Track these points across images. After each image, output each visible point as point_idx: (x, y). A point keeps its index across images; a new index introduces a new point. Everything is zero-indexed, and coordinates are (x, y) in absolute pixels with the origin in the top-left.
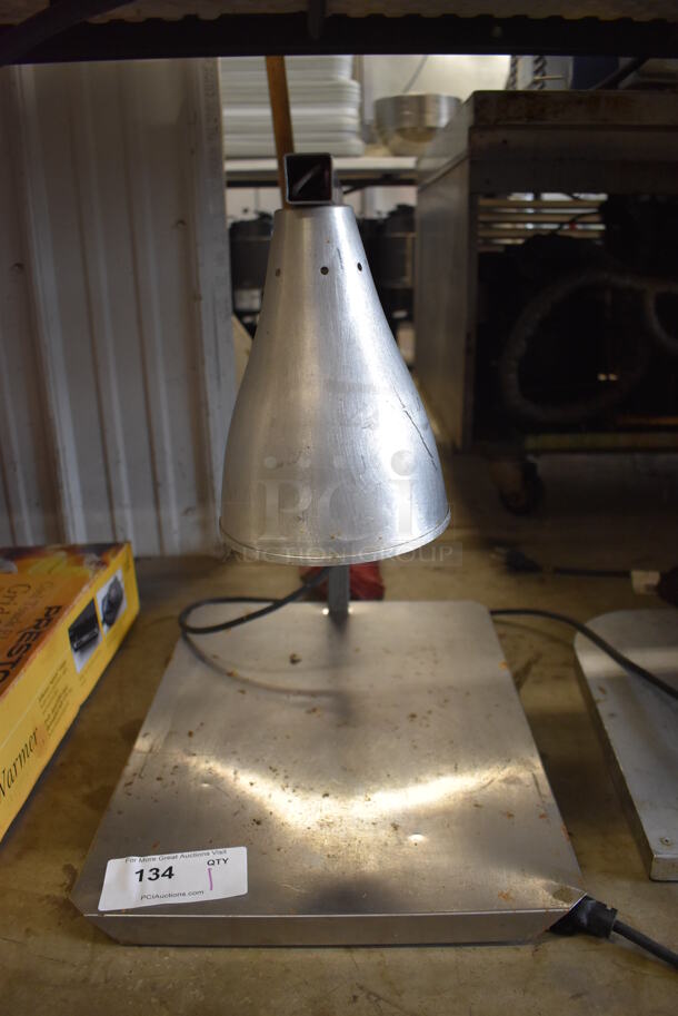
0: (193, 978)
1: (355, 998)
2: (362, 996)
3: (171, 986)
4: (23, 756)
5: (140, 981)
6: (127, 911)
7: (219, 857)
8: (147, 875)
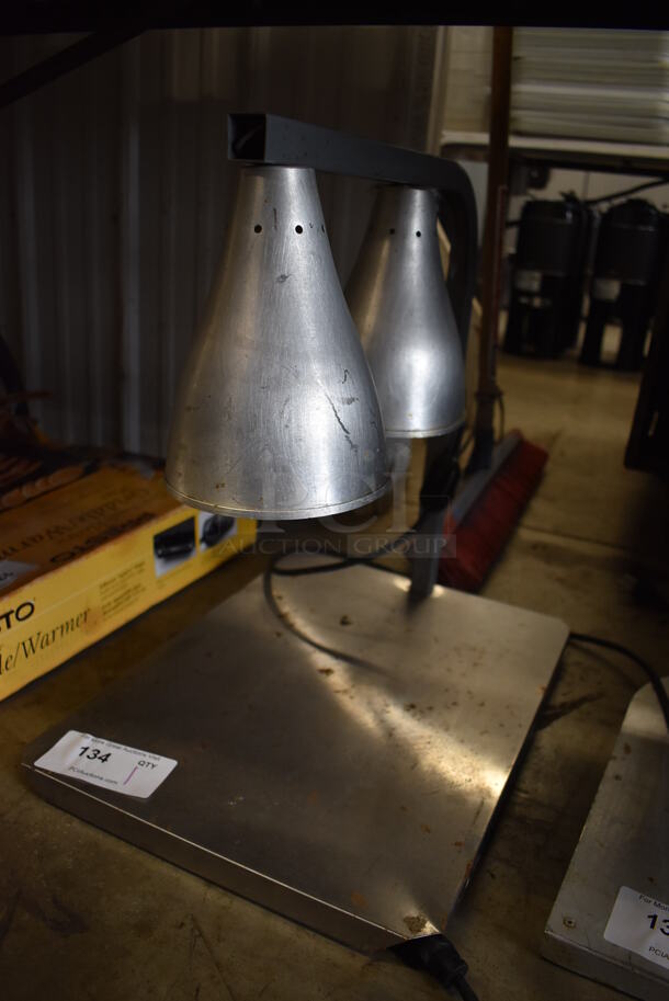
1: (182, 924)
2: (189, 926)
4: (66, 627)
5: (37, 834)
6: (53, 774)
7: (152, 761)
8: (89, 752)
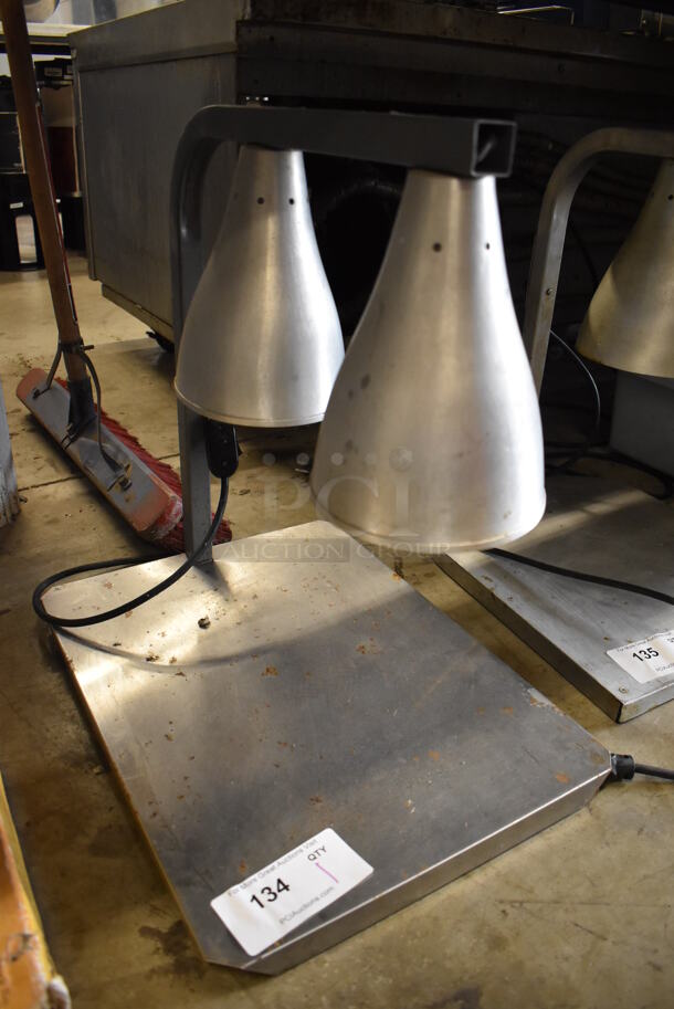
0: (366, 969)
2: (508, 908)
3: (354, 988)
6: (281, 942)
7: (313, 848)
8: (264, 898)
